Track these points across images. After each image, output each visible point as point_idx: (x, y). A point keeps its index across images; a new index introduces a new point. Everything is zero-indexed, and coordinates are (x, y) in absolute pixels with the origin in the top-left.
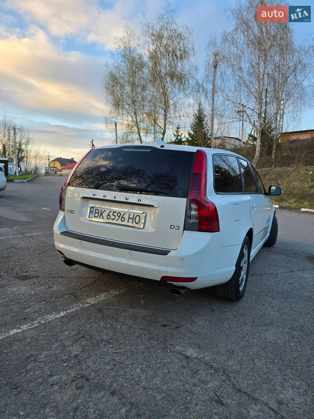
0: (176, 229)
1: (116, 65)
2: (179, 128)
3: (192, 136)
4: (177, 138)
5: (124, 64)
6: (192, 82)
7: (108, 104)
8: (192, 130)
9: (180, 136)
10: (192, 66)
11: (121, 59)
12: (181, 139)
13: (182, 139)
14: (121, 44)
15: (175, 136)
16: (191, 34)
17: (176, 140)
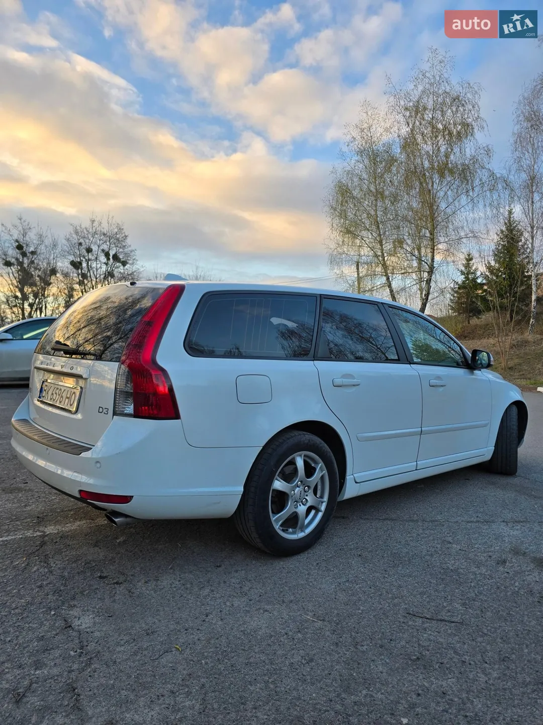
0: (104, 413)
1: (348, 168)
2: (471, 259)
3: (495, 271)
4: (467, 278)
5: (361, 166)
6: (483, 175)
7: (334, 232)
8: (496, 261)
9: (472, 273)
10: (479, 148)
11: (356, 158)
12: (474, 280)
13: (477, 278)
14: (356, 133)
15: (462, 273)
16: (476, 92)
17: (466, 281)
